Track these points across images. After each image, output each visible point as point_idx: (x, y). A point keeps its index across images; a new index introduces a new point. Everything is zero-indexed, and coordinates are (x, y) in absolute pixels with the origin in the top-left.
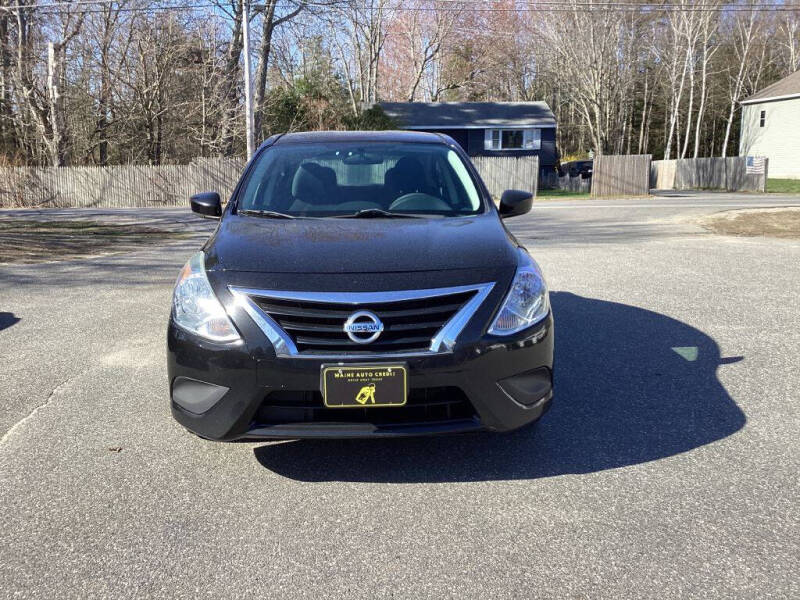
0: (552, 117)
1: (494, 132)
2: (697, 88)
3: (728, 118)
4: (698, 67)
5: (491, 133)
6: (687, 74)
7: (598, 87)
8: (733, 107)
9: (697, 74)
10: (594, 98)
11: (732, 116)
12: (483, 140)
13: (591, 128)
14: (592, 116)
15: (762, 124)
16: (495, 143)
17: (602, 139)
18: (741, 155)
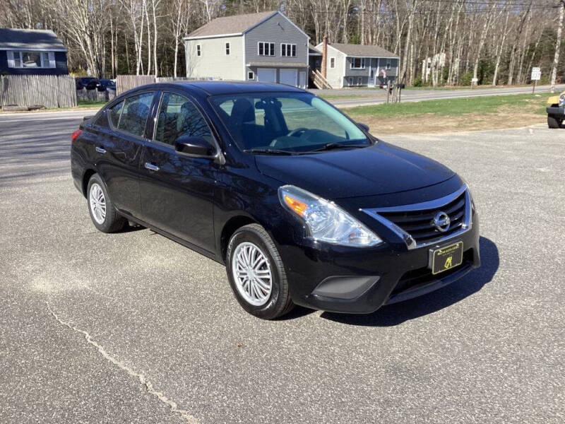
0: (61, 43)
1: (15, 53)
2: (152, 26)
3: (175, 48)
4: (150, 11)
5: (13, 54)
6: (145, 16)
7: (87, 21)
8: (177, 41)
9: (151, 17)
10: (84, 29)
11: (177, 47)
12: (7, 59)
13: (85, 52)
14: (85, 42)
15: (199, 54)
16: (18, 62)
17: (94, 60)
18: (188, 75)
